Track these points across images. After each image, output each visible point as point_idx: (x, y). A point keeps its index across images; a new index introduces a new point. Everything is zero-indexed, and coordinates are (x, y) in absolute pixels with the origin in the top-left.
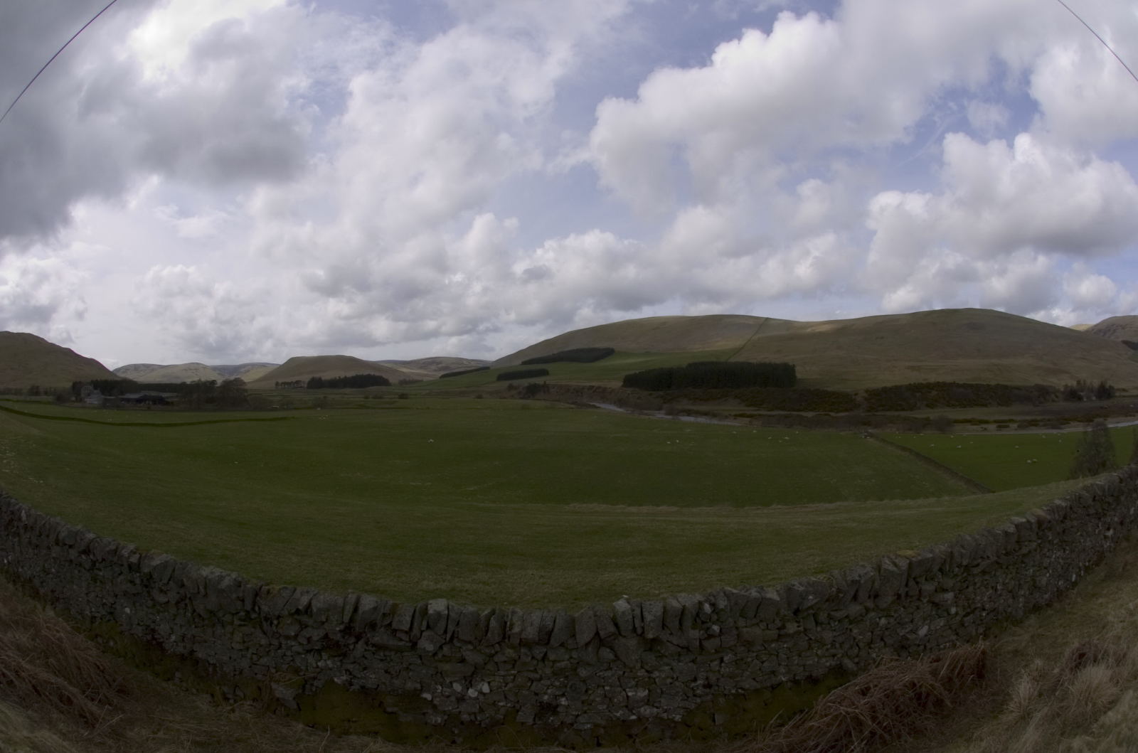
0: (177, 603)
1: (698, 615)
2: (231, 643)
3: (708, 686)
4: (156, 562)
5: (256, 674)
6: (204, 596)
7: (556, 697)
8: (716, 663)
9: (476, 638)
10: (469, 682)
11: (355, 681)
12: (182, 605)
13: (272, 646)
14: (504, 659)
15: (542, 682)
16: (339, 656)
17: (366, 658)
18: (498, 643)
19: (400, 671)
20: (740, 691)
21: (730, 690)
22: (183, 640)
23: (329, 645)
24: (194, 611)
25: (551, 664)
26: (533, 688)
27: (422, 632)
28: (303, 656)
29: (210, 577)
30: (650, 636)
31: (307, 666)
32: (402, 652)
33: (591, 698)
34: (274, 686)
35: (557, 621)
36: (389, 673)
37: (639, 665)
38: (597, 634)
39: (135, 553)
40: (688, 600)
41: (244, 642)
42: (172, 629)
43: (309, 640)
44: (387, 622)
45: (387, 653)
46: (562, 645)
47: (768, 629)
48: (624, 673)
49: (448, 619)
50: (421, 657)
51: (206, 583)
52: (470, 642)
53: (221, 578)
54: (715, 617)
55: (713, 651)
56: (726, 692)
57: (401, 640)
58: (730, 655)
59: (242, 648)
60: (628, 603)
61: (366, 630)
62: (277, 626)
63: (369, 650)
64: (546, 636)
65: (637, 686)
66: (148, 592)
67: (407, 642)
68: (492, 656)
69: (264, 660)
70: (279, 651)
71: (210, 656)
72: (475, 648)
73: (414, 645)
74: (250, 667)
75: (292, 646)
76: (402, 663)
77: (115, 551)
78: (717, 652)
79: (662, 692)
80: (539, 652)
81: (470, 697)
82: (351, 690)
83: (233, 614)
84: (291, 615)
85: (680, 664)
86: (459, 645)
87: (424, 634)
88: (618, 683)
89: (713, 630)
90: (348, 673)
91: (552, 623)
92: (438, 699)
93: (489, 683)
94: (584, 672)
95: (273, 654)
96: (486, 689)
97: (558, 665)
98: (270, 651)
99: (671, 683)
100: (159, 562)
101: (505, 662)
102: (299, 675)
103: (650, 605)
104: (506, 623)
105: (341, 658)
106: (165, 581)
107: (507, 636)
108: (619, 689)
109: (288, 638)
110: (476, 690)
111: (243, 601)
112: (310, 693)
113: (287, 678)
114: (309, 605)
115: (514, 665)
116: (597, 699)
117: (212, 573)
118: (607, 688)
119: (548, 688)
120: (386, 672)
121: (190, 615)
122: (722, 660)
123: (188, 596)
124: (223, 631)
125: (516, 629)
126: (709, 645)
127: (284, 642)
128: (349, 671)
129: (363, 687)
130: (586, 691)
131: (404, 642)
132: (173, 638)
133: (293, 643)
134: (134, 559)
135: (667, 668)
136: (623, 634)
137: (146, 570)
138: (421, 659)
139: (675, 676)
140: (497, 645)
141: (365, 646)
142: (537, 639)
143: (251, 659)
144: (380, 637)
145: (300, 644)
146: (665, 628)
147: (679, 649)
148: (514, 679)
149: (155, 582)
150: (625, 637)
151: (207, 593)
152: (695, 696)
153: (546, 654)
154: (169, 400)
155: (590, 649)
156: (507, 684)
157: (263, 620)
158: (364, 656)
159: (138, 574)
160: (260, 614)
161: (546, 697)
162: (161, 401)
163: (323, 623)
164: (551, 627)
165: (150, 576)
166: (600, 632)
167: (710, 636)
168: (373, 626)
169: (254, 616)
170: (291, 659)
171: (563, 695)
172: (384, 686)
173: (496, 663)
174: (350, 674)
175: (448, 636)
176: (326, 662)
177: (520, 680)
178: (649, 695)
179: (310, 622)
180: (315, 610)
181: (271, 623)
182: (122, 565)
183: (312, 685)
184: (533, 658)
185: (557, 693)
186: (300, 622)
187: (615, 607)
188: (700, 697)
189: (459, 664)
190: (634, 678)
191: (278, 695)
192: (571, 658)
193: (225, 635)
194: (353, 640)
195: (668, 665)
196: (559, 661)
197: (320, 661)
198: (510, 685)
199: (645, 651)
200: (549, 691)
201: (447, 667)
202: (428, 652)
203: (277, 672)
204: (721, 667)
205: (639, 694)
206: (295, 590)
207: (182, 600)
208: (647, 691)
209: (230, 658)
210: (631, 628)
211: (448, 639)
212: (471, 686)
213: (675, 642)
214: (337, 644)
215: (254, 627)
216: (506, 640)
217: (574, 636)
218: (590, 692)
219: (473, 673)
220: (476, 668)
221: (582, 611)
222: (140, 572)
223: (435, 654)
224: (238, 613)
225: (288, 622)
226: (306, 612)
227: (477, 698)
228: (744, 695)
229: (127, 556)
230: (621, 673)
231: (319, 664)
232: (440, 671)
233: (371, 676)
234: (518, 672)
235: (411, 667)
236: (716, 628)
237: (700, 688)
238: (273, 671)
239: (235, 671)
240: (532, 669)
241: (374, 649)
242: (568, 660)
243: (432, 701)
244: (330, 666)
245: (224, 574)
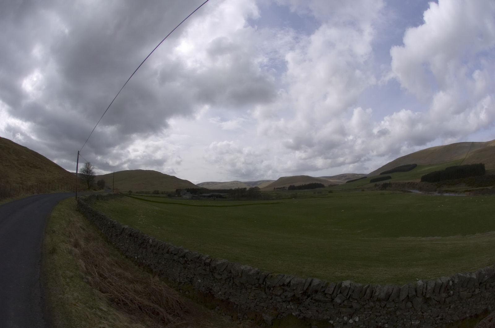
0: (226, 280)
1: (446, 287)
2: (248, 296)
3: (442, 319)
4: (219, 262)
5: (257, 309)
6: (240, 277)
7: (384, 324)
8: (448, 308)
9: (359, 298)
10: (351, 316)
11: (302, 314)
12: (229, 280)
13: (268, 299)
14: (369, 307)
15: (381, 317)
16: (298, 304)
17: (309, 305)
18: (368, 300)
19: (323, 311)
20: (452, 321)
21: (449, 321)
22: (225, 294)
23: (295, 300)
24: (234, 283)
25: (387, 309)
26: (376, 320)
27: (338, 294)
28: (281, 303)
29: (245, 269)
30: (428, 296)
31: (282, 307)
32: (326, 303)
33: (398, 324)
34: (263, 315)
35: (394, 290)
36: (318, 312)
37: (420, 309)
38: (408, 296)
39: (209, 258)
40: (444, 279)
41: (255, 296)
42: (220, 289)
43: (286, 297)
44: (322, 290)
45: (319, 303)
46: (393, 301)
47: (469, 292)
48: (414, 313)
49: (350, 289)
50: (334, 305)
51: (242, 272)
52: (356, 299)
53: (250, 270)
54: (453, 287)
55: (448, 303)
56: (447, 322)
57: (327, 298)
58: (453, 305)
59: (253, 298)
60: (423, 281)
61: (313, 293)
62: (272, 291)
63: (312, 302)
64: (388, 296)
65: (416, 319)
66: (212, 275)
67: (329, 298)
68: (364, 305)
69: (262, 304)
70: (271, 301)
71: (236, 301)
72: (358, 301)
73: (333, 299)
74: (255, 306)
75: (277, 299)
76: (325, 307)
77: (199, 257)
78: (449, 303)
79: (425, 322)
80: (383, 304)
81: (349, 323)
82: (299, 318)
83: (253, 285)
84: (280, 286)
85: (435, 309)
86: (351, 300)
87: (338, 295)
88: (410, 318)
89: (451, 294)
90: (300, 311)
91: (391, 291)
92: (336, 323)
93: (359, 317)
94: (399, 313)
95: (267, 302)
96: (357, 319)
97: (389, 309)
98: (266, 300)
99: (429, 318)
100: (220, 263)
101: (369, 308)
102: (277, 311)
103: (431, 282)
104: (373, 291)
105: (299, 304)
106: (222, 271)
107: (372, 297)
108: (410, 320)
109: (276, 295)
110: (352, 320)
111: (259, 280)
112: (280, 319)
113: (271, 312)
114: (290, 282)
115: (372, 309)
116: (400, 325)
117: (246, 268)
118: (405, 320)
119: (382, 320)
120: (317, 311)
121: (231, 284)
122: (450, 308)
123: (232, 277)
124: (246, 291)
125: (377, 294)
126: (448, 300)
127: (273, 297)
128: (300, 310)
129: (304, 317)
130: (397, 321)
131: (328, 299)
132: (220, 293)
133: (278, 298)
134: (208, 261)
135: (430, 311)
136: (418, 296)
137: (213, 266)
138: (333, 306)
139: (431, 315)
140: (367, 301)
141: (311, 301)
142: (384, 298)
143: (257, 303)
144: (319, 296)
145: (281, 298)
146: (434, 292)
147: (437, 302)
148: (370, 316)
149: (216, 270)
150: (418, 297)
151: (242, 276)
152: (436, 324)
153: (385, 305)
154: (224, 196)
155: (404, 302)
156: (366, 317)
157: (266, 288)
158: (309, 304)
159: (208, 267)
160: (265, 285)
161: (380, 324)
162: (221, 197)
163: (294, 290)
164: (391, 293)
165: (215, 268)
166: (410, 295)
167: (449, 296)
168: (316, 292)
169: (262, 286)
170: (275, 304)
171: (387, 323)
172: (314, 317)
173: (365, 308)
174: (301, 312)
175: (348, 296)
176: (291, 306)
177: (372, 316)
178: (420, 323)
179: (288, 289)
180: (291, 284)
181: (270, 289)
182: (201, 263)
183: (282, 315)
184: (380, 306)
185: (385, 322)
186: (283, 289)
187: (417, 284)
188: (437, 324)
189: (349, 309)
190: (417, 315)
191: (265, 318)
192: (395, 306)
193: (246, 293)
194: (306, 297)
195: (431, 309)
196: (390, 308)
197: (288, 305)
198: (367, 318)
199: (424, 303)
200: (382, 321)
201: (344, 310)
202: (338, 303)
203: (267, 309)
204: (448, 310)
205: (416, 323)
206: (284, 276)
207: (229, 278)
208: (419, 321)
209: (246, 302)
210: (421, 293)
211: (348, 298)
212: (351, 319)
213: (436, 299)
214: (298, 299)
215: (261, 291)
216: (372, 298)
217: (398, 297)
218: (398, 322)
219: (354, 313)
220: (356, 310)
221: (404, 285)
222: (210, 266)
223: (340, 304)
224: (255, 284)
225: (278, 289)
226: (287, 285)
227: (352, 323)
228: (452, 323)
229: (204, 259)
230: (412, 313)
231: (288, 307)
232: (340, 311)
233: (309, 313)
234: (373, 312)
235: (328, 310)
236: (452, 292)
237: (439, 320)
238: (265, 309)
239: (247, 308)
240: (379, 311)
241: (314, 301)
242: (394, 307)
243: (333, 324)
244: (292, 308)
245: (252, 268)
